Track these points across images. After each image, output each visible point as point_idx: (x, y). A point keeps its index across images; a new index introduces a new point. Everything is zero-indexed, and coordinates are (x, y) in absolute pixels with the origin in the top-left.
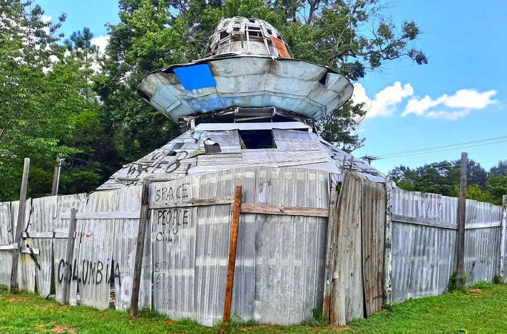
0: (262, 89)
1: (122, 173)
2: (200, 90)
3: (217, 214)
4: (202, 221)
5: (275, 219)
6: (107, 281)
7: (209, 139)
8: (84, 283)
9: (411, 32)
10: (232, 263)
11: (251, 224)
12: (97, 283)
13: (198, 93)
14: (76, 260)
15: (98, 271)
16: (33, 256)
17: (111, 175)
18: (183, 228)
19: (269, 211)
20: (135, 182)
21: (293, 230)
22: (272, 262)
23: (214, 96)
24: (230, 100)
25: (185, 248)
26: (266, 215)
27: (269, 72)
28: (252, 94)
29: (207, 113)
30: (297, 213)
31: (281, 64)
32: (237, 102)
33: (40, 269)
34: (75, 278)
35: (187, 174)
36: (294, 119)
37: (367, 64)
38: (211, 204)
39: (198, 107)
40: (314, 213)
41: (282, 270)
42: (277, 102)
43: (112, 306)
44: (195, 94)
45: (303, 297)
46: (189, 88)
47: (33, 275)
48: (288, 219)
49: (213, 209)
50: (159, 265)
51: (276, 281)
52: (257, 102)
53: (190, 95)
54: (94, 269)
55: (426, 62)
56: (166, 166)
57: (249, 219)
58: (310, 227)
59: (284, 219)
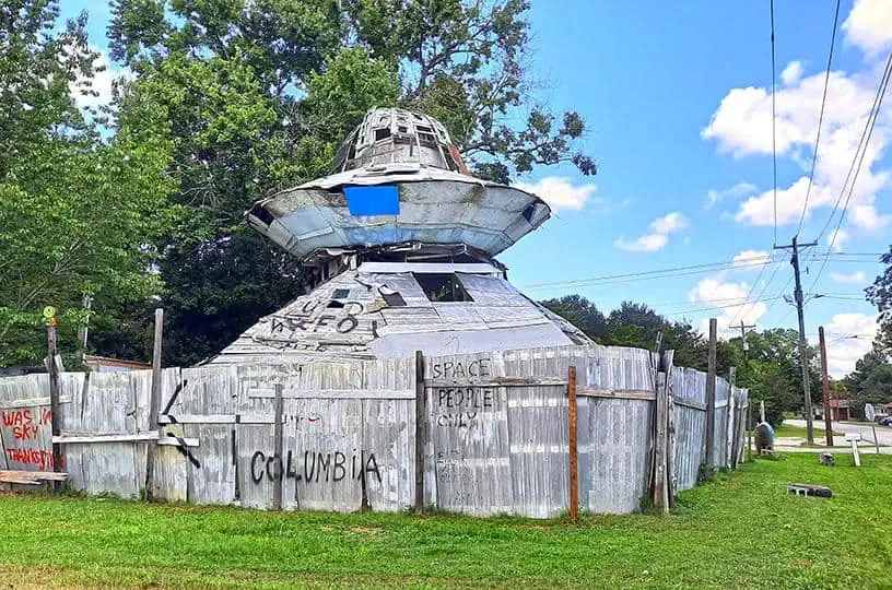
0: (457, 220)
1: (262, 328)
2: (372, 218)
3: (538, 395)
4: (513, 404)
5: (605, 402)
6: (356, 476)
7: (385, 286)
8: (308, 480)
9: (574, 127)
10: (574, 449)
11: (584, 408)
12: (335, 480)
13: (368, 221)
14: (290, 453)
15: (336, 465)
16: (182, 448)
17: (243, 332)
18: (485, 411)
19: (601, 393)
20: (294, 345)
21: (622, 413)
22: (604, 448)
23: (392, 227)
24: (410, 233)
25: (489, 434)
26: (596, 398)
27: (471, 201)
28: (441, 227)
29: (372, 248)
30: (627, 395)
31: (488, 191)
32: (419, 236)
33: (198, 466)
34: (290, 475)
35: (376, 336)
36: (481, 259)
37: (512, 168)
38: (528, 384)
39: (360, 239)
40: (643, 395)
41: (614, 457)
42: (468, 238)
43: (366, 506)
44: (364, 222)
45: (633, 485)
46: (357, 213)
47: (181, 475)
48: (618, 402)
49: (531, 390)
50: (445, 455)
51: (607, 468)
52: (445, 236)
53: (355, 221)
54: (328, 462)
55: (594, 173)
56: (335, 323)
57: (582, 402)
58: (638, 409)
59: (613, 402)
